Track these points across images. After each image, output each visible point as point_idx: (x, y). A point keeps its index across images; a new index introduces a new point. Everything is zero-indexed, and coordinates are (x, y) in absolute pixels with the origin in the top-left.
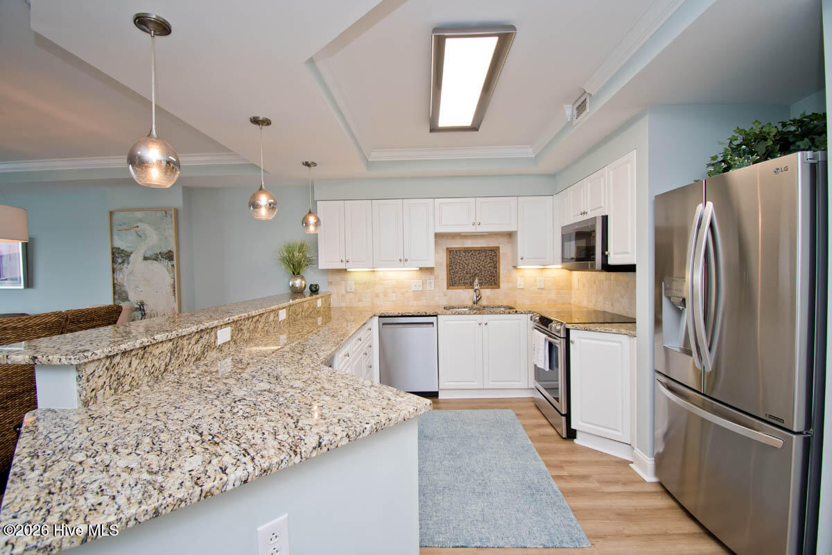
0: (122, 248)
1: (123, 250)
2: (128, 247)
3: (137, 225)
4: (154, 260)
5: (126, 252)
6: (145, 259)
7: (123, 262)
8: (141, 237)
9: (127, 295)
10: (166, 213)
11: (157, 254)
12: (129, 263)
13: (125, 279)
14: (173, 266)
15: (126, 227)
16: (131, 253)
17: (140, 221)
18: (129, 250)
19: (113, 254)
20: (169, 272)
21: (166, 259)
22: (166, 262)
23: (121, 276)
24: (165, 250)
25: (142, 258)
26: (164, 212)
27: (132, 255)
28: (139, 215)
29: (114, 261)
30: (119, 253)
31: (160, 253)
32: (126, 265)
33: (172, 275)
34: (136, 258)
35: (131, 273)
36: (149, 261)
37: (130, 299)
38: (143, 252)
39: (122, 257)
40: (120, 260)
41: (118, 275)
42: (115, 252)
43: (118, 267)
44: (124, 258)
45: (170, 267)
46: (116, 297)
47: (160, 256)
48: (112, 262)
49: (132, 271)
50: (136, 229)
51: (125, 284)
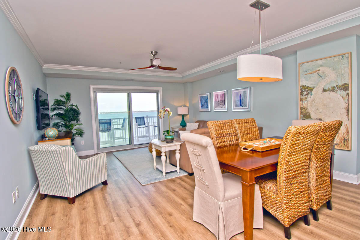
0: (307, 86)
1: (308, 87)
2: (312, 84)
3: (319, 69)
5: (310, 87)
6: (324, 91)
7: (308, 94)
8: (321, 77)
9: (309, 114)
10: (343, 57)
11: (334, 87)
12: (311, 95)
13: (309, 105)
14: (348, 94)
15: (310, 72)
16: (314, 88)
17: (321, 66)
18: (312, 86)
19: (301, 90)
21: (341, 89)
22: (341, 92)
24: (341, 83)
25: (322, 90)
26: (341, 56)
27: (314, 90)
28: (320, 62)
29: (302, 94)
30: (305, 89)
31: (337, 86)
32: (309, 96)
33: (346, 100)
34: (317, 92)
35: (313, 101)
36: (327, 92)
38: (323, 86)
39: (307, 91)
40: (305, 93)
41: (304, 102)
42: (302, 88)
43: (304, 97)
44: (308, 92)
45: (345, 95)
46: (302, 115)
47: (336, 88)
48: (301, 95)
49: (314, 99)
50: (318, 72)
51: (309, 108)
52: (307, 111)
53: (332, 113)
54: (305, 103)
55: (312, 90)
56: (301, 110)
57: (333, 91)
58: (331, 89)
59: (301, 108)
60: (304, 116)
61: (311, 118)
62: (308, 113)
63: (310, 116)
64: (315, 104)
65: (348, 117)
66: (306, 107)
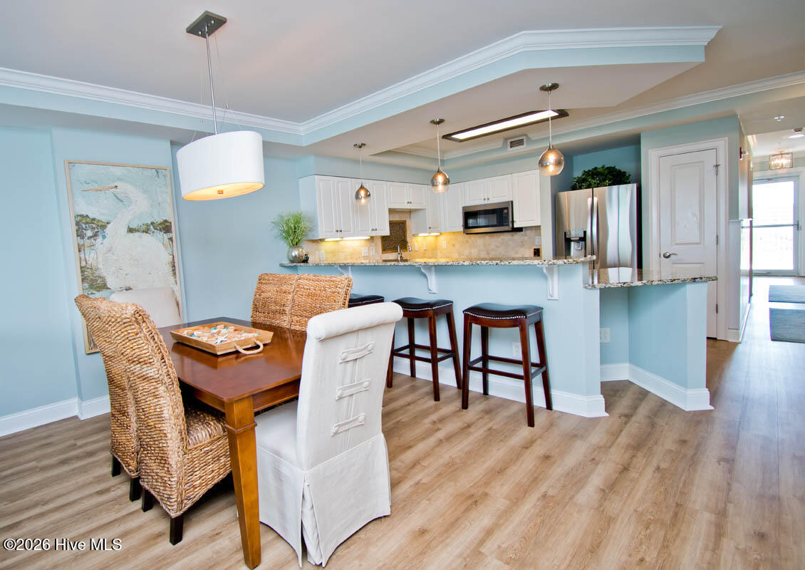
0: (91, 216)
1: (94, 219)
2: (101, 214)
3: (116, 184)
4: (143, 232)
5: (99, 221)
6: (131, 230)
7: (95, 235)
8: (122, 201)
10: (158, 173)
11: (147, 225)
12: (104, 237)
13: (100, 259)
14: (171, 239)
15: (96, 186)
16: (108, 223)
17: (119, 179)
18: (104, 219)
19: (77, 224)
20: (166, 248)
21: (161, 231)
22: (161, 235)
23: (92, 255)
24: (159, 220)
25: (126, 229)
26: (154, 171)
27: (109, 226)
28: (117, 171)
29: (80, 234)
30: (87, 223)
31: (152, 223)
32: (99, 239)
33: (170, 250)
34: (116, 231)
35: (109, 251)
36: (137, 234)
37: (109, 286)
38: (127, 222)
39: (93, 228)
40: (89, 233)
41: (87, 254)
42: (81, 221)
43: (87, 242)
44: (96, 230)
45: (167, 241)
46: (86, 285)
47: (152, 227)
48: (78, 236)
49: (112, 248)
50: (114, 190)
51: (100, 266)
52: (97, 273)
53: (150, 274)
54: (91, 257)
55: (103, 227)
56: (82, 272)
57: (147, 232)
58: (144, 228)
59: (81, 268)
60: (91, 287)
61: (109, 289)
62: (100, 277)
64: (115, 257)
65: (175, 278)
66: (94, 264)
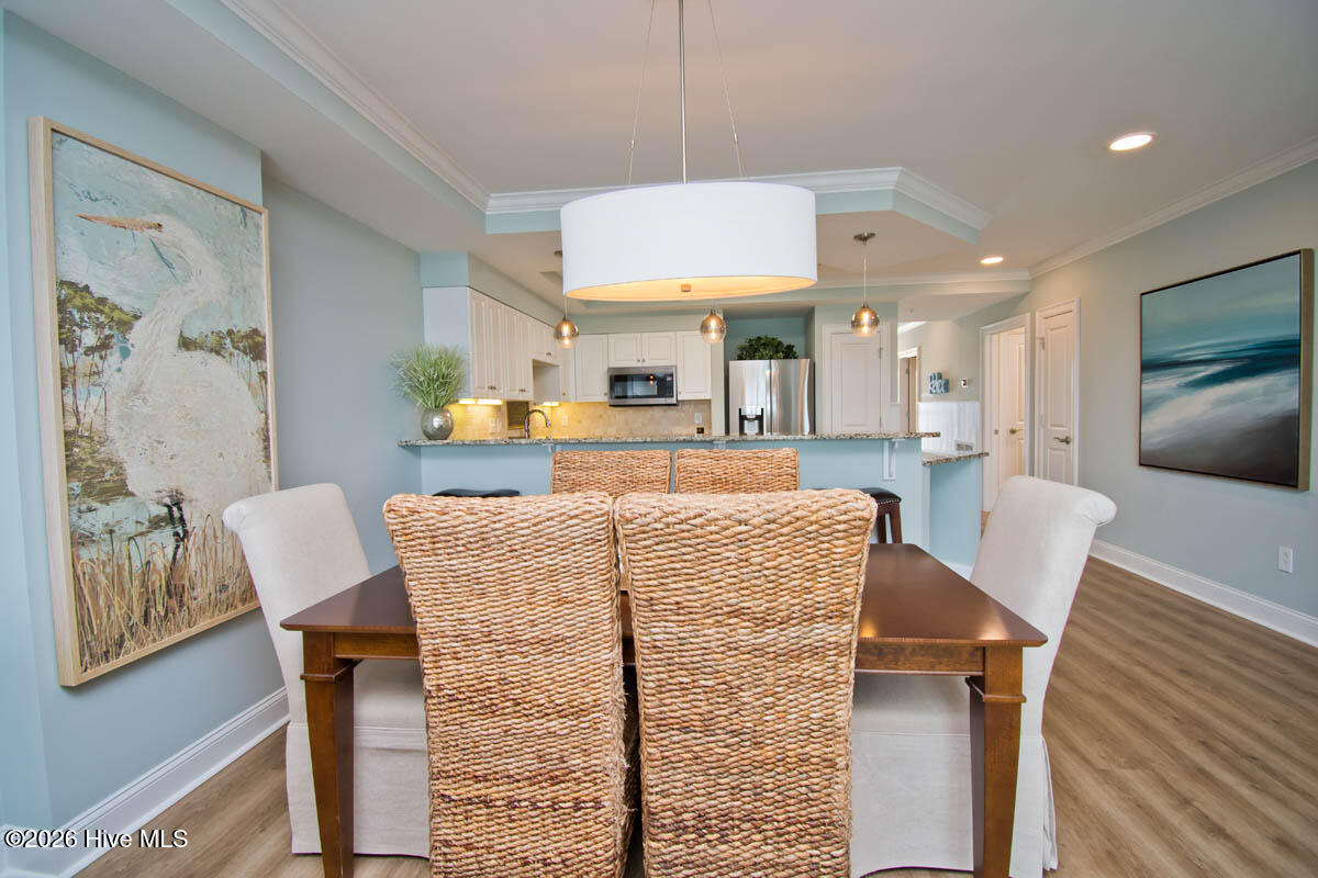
0: (97, 291)
1: (102, 301)
2: (125, 292)
3: (158, 219)
4: (211, 351)
5: (114, 307)
6: (186, 344)
7: (104, 346)
8: (169, 265)
10: (245, 215)
11: (220, 336)
12: (125, 353)
13: (113, 413)
14: (263, 375)
16: (137, 317)
17: (167, 209)
18: (127, 303)
19: (62, 305)
20: (254, 395)
21: (245, 353)
22: (244, 361)
23: (94, 399)
24: (243, 327)
25: (175, 339)
26: (236, 208)
27: (138, 325)
28: (163, 186)
29: (67, 342)
30: (84, 308)
31: (230, 333)
32: (114, 357)
34: (155, 344)
35: (136, 390)
36: (198, 355)
37: (130, 488)
38: (178, 321)
39: (100, 326)
40: (89, 338)
41: (82, 395)
42: (69, 299)
43: (84, 363)
44: (107, 332)
45: (256, 378)
46: (76, 485)
47: (228, 341)
48: (61, 341)
49: (142, 383)
50: (154, 232)
51: (113, 432)
52: (104, 452)
53: (221, 455)
54: (90, 404)
55: (125, 325)
56: (68, 447)
57: (218, 353)
58: (212, 341)
59: (67, 434)
60: (88, 489)
61: (133, 495)
62: (111, 462)
63: (124, 485)
64: (146, 410)
66: (98, 427)
